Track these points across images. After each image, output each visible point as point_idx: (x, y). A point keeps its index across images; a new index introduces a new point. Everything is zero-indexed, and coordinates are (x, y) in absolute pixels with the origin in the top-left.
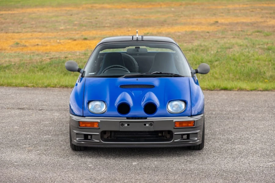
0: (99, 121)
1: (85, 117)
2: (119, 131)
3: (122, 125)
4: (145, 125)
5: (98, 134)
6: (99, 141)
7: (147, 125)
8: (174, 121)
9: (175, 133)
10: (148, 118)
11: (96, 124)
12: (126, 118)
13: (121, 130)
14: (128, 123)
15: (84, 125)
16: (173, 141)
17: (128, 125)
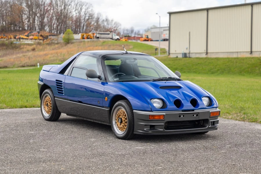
0: (164, 114)
1: (153, 111)
2: (178, 121)
3: (180, 116)
4: (194, 115)
5: (163, 124)
6: (163, 130)
7: (195, 116)
8: (210, 112)
9: (210, 121)
10: (195, 110)
11: (161, 116)
12: (181, 111)
13: (179, 120)
14: (183, 115)
15: (153, 118)
16: (208, 126)
17: (183, 116)
